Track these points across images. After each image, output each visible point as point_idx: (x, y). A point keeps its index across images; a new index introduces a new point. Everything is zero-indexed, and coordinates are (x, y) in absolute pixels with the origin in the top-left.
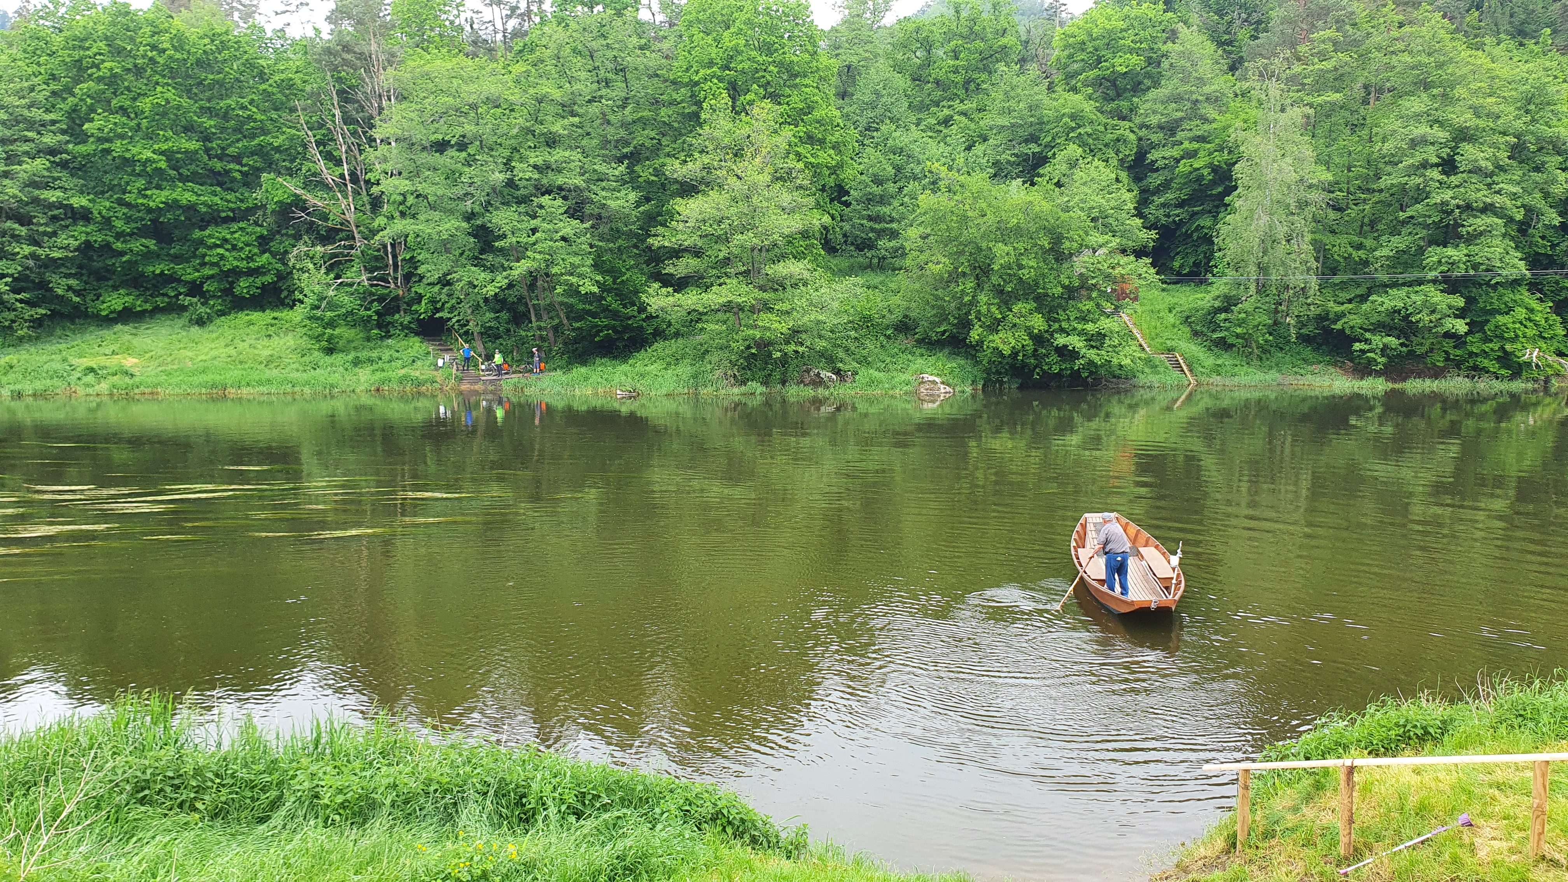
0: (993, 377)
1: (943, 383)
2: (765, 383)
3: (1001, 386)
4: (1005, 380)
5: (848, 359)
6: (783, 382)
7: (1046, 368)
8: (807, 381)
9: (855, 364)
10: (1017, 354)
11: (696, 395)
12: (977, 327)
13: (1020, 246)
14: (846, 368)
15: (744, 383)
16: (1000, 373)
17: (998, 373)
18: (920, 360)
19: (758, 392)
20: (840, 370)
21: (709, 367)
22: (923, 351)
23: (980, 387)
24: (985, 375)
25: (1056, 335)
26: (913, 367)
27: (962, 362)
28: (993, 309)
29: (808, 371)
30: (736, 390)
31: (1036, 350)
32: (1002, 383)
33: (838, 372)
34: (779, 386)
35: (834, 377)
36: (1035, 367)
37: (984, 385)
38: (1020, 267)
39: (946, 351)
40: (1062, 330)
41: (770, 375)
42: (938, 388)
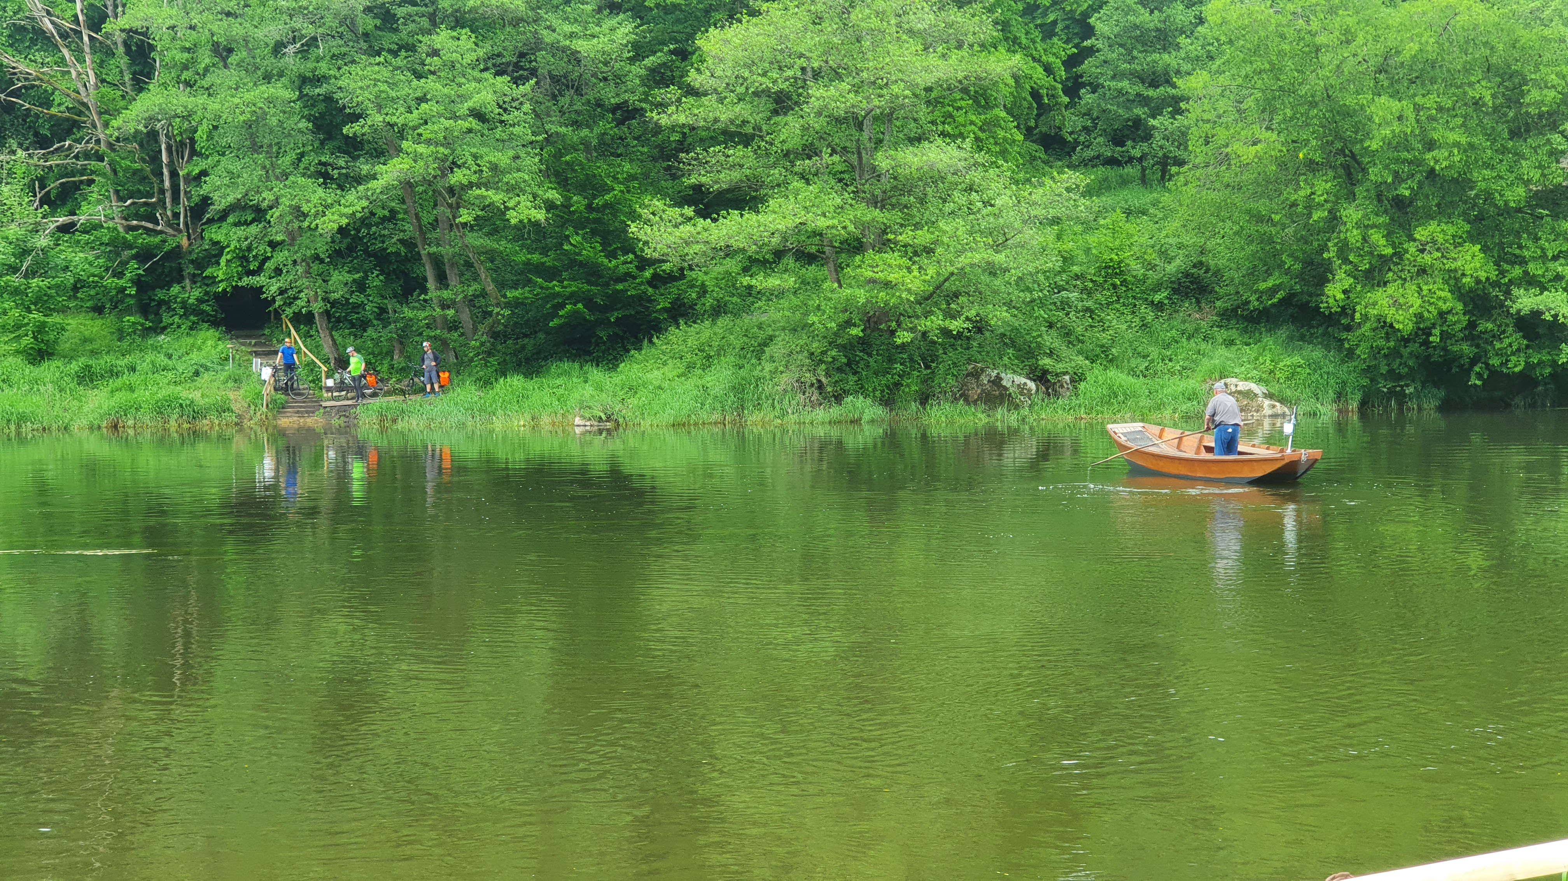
0: (1384, 386)
1: (1270, 396)
2: (888, 402)
3: (1401, 404)
4: (1409, 390)
5: (1064, 351)
6: (924, 399)
7: (1495, 362)
8: (974, 393)
9: (1080, 360)
10: (1428, 332)
11: (740, 426)
12: (1340, 275)
13: (1430, 101)
14: (1060, 367)
15: (838, 399)
16: (1400, 377)
17: (1392, 375)
18: (1222, 351)
19: (866, 417)
20: (1045, 372)
21: (768, 367)
22: (1234, 334)
23: (1354, 405)
24: (1365, 382)
25: (1515, 291)
26: (1206, 364)
27: (1317, 354)
28: (1377, 238)
29: (976, 374)
30: (820, 414)
31: (1472, 325)
32: (1401, 398)
33: (1042, 377)
34: (914, 406)
35: (1032, 385)
36: (1474, 361)
37: (1363, 404)
38: (1431, 145)
39: (1283, 333)
40: (1530, 281)
41: (898, 385)
42: (1259, 408)
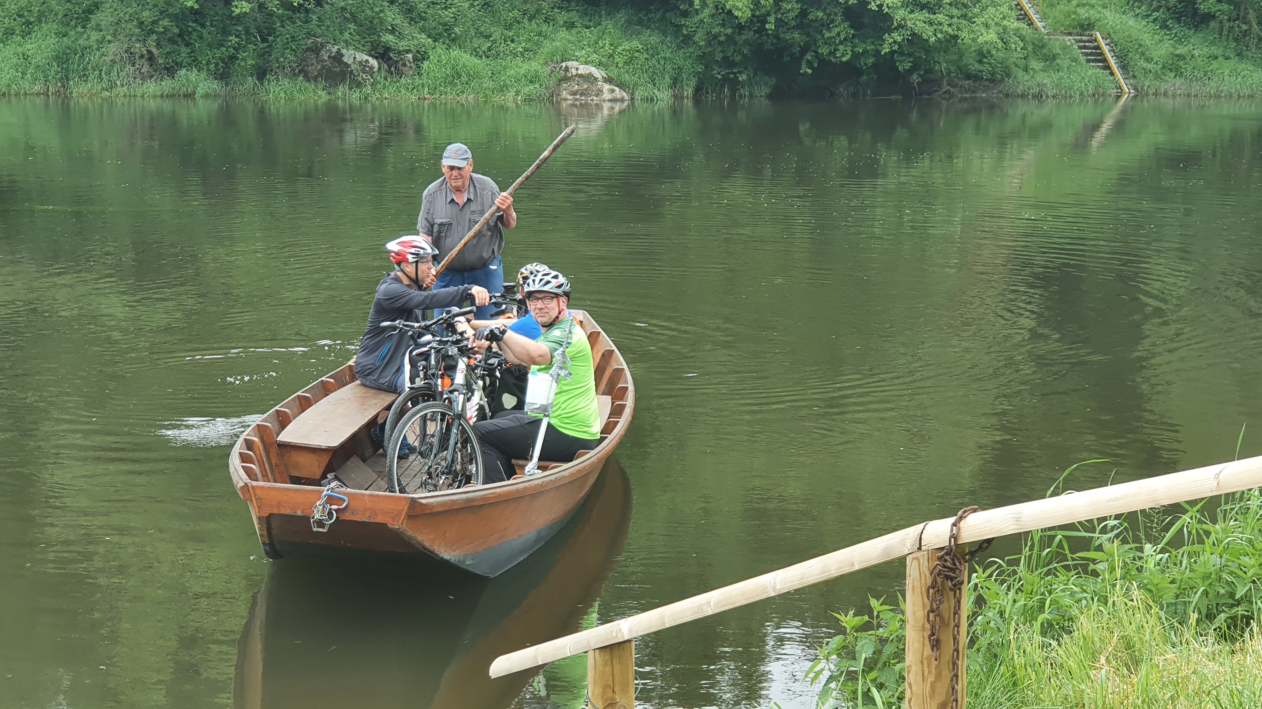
0: (718, 73)
1: (608, 80)
2: (223, 76)
3: (733, 91)
4: (743, 77)
5: (407, 29)
6: (261, 74)
7: (824, 50)
8: (314, 69)
9: (423, 38)
10: (763, 20)
11: (65, 98)
14: (402, 45)
15: (171, 71)
16: (733, 64)
17: (727, 62)
18: (563, 34)
19: (200, 91)
20: (388, 49)
21: (95, 36)
22: (574, 16)
23: (689, 91)
24: (700, 68)
26: (548, 46)
27: (655, 39)
29: (316, 50)
30: (151, 87)
31: (803, 14)
32: (734, 85)
33: (384, 54)
34: (251, 81)
35: (374, 63)
36: (804, 50)
37: (698, 90)
39: (622, 16)
41: (233, 58)
42: (600, 92)
